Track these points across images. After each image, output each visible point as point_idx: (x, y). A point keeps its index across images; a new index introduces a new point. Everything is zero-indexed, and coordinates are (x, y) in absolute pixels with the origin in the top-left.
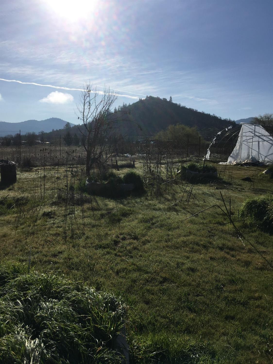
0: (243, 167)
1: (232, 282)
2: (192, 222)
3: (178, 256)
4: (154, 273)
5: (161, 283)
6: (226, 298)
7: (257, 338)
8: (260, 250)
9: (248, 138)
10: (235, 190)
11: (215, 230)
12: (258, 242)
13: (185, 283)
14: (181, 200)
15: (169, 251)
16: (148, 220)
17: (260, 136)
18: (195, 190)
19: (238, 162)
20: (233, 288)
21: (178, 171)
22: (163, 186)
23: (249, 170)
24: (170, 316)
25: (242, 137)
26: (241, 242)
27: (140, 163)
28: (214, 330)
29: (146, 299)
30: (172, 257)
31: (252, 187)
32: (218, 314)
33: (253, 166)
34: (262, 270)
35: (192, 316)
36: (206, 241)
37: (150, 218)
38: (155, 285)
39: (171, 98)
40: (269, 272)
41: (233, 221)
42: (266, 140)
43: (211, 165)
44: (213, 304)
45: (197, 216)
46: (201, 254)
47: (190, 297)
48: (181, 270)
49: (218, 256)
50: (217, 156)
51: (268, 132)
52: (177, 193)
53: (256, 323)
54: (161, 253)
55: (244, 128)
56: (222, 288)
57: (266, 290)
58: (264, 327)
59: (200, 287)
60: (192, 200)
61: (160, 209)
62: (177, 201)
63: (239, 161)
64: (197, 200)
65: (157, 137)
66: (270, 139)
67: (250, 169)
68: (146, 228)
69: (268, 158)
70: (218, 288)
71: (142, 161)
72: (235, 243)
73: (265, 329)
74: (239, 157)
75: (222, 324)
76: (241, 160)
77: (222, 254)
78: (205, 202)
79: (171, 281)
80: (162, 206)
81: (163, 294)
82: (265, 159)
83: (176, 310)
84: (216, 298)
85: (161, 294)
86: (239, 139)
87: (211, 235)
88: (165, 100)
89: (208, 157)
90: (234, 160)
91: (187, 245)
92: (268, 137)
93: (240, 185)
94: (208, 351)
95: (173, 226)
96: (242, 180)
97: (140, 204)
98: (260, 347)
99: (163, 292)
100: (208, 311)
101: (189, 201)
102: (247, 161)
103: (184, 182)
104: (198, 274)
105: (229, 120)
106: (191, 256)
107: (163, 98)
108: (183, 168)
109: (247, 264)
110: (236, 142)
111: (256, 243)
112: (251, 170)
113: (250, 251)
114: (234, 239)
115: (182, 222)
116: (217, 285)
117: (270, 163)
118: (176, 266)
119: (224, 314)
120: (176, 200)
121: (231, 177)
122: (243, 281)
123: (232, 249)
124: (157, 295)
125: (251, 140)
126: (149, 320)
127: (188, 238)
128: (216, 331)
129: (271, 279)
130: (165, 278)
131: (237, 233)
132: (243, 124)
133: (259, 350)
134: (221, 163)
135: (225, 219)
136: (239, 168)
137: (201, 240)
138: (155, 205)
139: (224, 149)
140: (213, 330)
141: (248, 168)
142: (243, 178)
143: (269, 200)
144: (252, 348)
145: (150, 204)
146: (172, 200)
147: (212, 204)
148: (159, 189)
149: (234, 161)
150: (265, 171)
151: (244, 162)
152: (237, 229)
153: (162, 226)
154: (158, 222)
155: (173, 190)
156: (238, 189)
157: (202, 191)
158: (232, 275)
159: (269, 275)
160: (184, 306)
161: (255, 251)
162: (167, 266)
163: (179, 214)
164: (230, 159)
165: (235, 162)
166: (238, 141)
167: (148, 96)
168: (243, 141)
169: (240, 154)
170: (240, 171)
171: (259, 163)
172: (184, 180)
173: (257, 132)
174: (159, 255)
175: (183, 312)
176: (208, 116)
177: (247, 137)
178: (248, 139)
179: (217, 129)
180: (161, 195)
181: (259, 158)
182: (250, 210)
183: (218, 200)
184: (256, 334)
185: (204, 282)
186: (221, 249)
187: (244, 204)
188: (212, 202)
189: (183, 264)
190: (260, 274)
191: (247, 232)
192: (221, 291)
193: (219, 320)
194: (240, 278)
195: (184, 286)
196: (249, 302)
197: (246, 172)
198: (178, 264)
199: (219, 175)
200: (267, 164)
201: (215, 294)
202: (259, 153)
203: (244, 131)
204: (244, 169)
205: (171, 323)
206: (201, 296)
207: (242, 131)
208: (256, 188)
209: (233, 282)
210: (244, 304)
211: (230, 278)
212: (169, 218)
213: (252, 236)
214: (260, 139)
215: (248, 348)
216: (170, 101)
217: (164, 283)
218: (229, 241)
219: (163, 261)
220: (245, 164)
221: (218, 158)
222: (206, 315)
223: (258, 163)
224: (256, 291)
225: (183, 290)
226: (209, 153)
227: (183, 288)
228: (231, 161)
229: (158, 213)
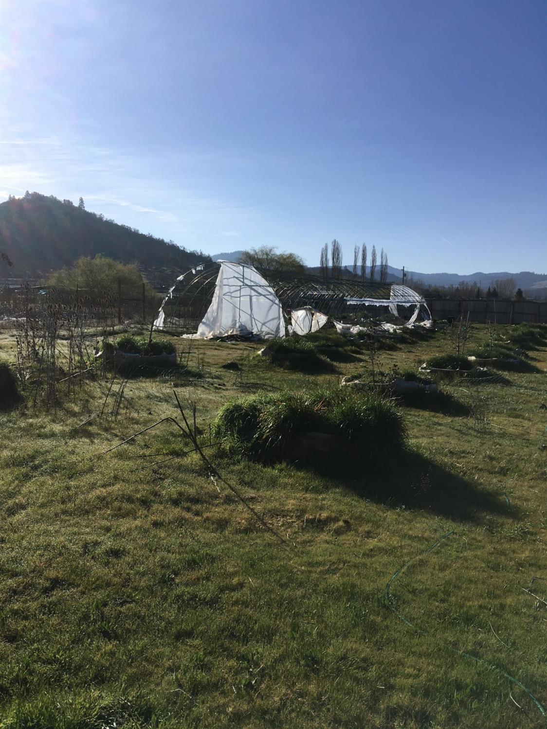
0: (225, 343)
1: (192, 564)
2: (121, 455)
3: (88, 530)
4: (30, 572)
5: (46, 591)
6: (179, 597)
7: (232, 663)
8: (245, 496)
9: (233, 288)
10: (208, 387)
11: (165, 466)
12: (243, 483)
13: (98, 583)
14: (102, 413)
15: (69, 521)
16: (24, 459)
17: (253, 286)
18: (131, 390)
19: (216, 334)
20: (194, 575)
21: (97, 353)
22: (61, 386)
23: (236, 349)
24: (61, 656)
25: (221, 287)
26: (214, 485)
27: (13, 336)
28: (152, 666)
29: (10, 631)
30: (75, 534)
31: (240, 380)
32: (163, 633)
33: (243, 341)
34: (247, 534)
35: (110, 647)
36: (148, 490)
37: (28, 455)
38: (33, 598)
39: (81, 200)
40: (259, 534)
41: (200, 446)
42: (264, 294)
43: (165, 339)
44: (154, 614)
45: (132, 441)
46: (135, 519)
47: (106, 610)
48: (93, 558)
49: (168, 518)
50: (177, 323)
51: (266, 280)
52: (93, 398)
53: (232, 636)
54: (51, 528)
55: (224, 271)
56: (173, 579)
57: (252, 570)
58: (245, 640)
59: (129, 585)
60: (123, 411)
61: (53, 435)
62: (93, 416)
63: (218, 332)
64: (136, 410)
65: (52, 282)
66: (270, 292)
67: (238, 347)
68: (17, 479)
69: (266, 326)
70: (165, 582)
71: (15, 333)
72: (202, 488)
73: (247, 643)
74: (219, 324)
75: (167, 650)
76: (221, 330)
77: (175, 512)
78: (150, 413)
79: (70, 584)
80: (57, 428)
81: (50, 613)
82: (261, 328)
83: (76, 641)
84: (159, 602)
85: (44, 614)
86: (217, 291)
87: (158, 477)
88: (68, 204)
89: (162, 325)
90: (209, 330)
91: (107, 503)
92: (266, 288)
93: (218, 377)
94: (136, 710)
95: (79, 468)
96: (222, 367)
97: (7, 427)
98: (236, 679)
99: (49, 609)
100: (142, 630)
101: (117, 414)
102: (231, 331)
103: (109, 375)
104: (128, 559)
105: (200, 254)
106: (115, 526)
107: (64, 200)
108: (108, 347)
109: (222, 524)
110: (212, 297)
111: (239, 485)
112: (238, 349)
113: (228, 500)
114: (201, 480)
115: (99, 457)
116: (164, 576)
117: (271, 336)
118: (81, 551)
119: (174, 630)
120: (90, 412)
121: (203, 362)
122: (213, 559)
123: (196, 500)
124: (36, 620)
125: (237, 294)
126: (14, 674)
127: (110, 489)
128: (157, 666)
129: (261, 548)
130: (55, 579)
131: (207, 470)
132: (222, 262)
133: (234, 685)
134: (185, 336)
135: (186, 444)
136: (218, 346)
137: (137, 491)
138: (42, 427)
139: (190, 309)
140: (150, 666)
141: (233, 344)
142: (224, 364)
143: (262, 404)
144: (223, 685)
145: (31, 425)
146: (81, 414)
147: (163, 417)
148: (52, 391)
149: (209, 332)
150: (262, 350)
151: (226, 335)
152: (207, 461)
153: (54, 470)
154: (46, 462)
155: (86, 392)
156: (215, 385)
157: (146, 392)
158: (192, 551)
159: (258, 541)
160: (93, 631)
161: (236, 499)
162: (61, 554)
163: (96, 441)
164: (201, 328)
165: (211, 333)
166: (215, 295)
167: (30, 193)
168: (224, 295)
169: (220, 319)
170: (219, 350)
171: (253, 335)
172: (110, 371)
173: (247, 279)
174: (46, 532)
175: (90, 644)
176: (161, 243)
177: (231, 287)
178: (232, 291)
179: (179, 270)
180: (58, 404)
181: (252, 326)
182: (231, 423)
183: (176, 409)
184: (230, 657)
185: (138, 573)
186: (176, 503)
187: (220, 413)
188: (164, 412)
189: (96, 544)
190: (244, 539)
191: (225, 465)
192: (171, 585)
193: (162, 645)
194: (207, 553)
195: (97, 588)
196: (220, 598)
197: (230, 352)
198: (85, 546)
199: (179, 359)
200: (267, 337)
201: (159, 594)
202: (251, 316)
203: (225, 276)
204: (227, 347)
205: (65, 670)
206: (130, 602)
207: (222, 276)
208: (244, 382)
209: (194, 564)
210: (213, 603)
211: (187, 557)
212: (73, 452)
213: (232, 471)
214: (252, 291)
215: (215, 686)
216: (79, 206)
217: (53, 590)
218: (191, 485)
219: (53, 545)
220: (229, 339)
221: (179, 325)
222: (137, 639)
223: (251, 336)
224: (235, 574)
225: (94, 599)
226: (162, 316)
227: (93, 595)
228: (203, 332)
229: (47, 443)
